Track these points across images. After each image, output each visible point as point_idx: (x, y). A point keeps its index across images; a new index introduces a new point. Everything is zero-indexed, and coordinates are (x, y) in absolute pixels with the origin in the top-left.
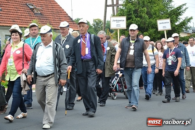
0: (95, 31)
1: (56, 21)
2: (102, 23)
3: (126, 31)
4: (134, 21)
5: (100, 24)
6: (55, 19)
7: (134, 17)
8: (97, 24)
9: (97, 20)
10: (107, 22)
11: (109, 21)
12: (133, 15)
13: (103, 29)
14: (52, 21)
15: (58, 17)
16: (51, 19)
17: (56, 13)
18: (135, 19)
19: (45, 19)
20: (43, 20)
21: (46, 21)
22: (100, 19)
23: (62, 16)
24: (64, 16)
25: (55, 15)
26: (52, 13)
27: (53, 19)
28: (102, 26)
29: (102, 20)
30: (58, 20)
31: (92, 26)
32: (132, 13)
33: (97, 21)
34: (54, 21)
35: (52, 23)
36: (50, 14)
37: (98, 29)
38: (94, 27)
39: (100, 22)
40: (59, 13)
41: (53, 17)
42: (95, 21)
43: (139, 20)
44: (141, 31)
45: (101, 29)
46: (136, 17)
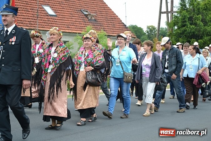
0: (149, 38)
1: (110, 28)
2: (155, 30)
3: (181, 39)
4: (188, 29)
5: (154, 31)
6: (109, 25)
7: (189, 24)
8: (151, 30)
9: (151, 26)
10: (161, 29)
11: (163, 28)
12: (188, 22)
13: (157, 36)
14: (106, 28)
15: (112, 24)
16: (105, 25)
17: (110, 19)
18: (190, 27)
19: (99, 25)
20: (97, 27)
21: (100, 27)
22: (154, 26)
23: (116, 22)
24: (118, 22)
25: (109, 22)
26: (106, 19)
27: (107, 25)
28: (155, 33)
29: (155, 27)
30: (112, 26)
31: (146, 33)
32: (187, 20)
33: (151, 28)
34: (108, 28)
35: (106, 30)
36: (104, 21)
37: (151, 36)
38: (147, 34)
39: (154, 28)
40: (113, 20)
41: (107, 23)
42: (148, 27)
43: (193, 27)
44: (196, 39)
45: (154, 36)
46: (191, 24)
